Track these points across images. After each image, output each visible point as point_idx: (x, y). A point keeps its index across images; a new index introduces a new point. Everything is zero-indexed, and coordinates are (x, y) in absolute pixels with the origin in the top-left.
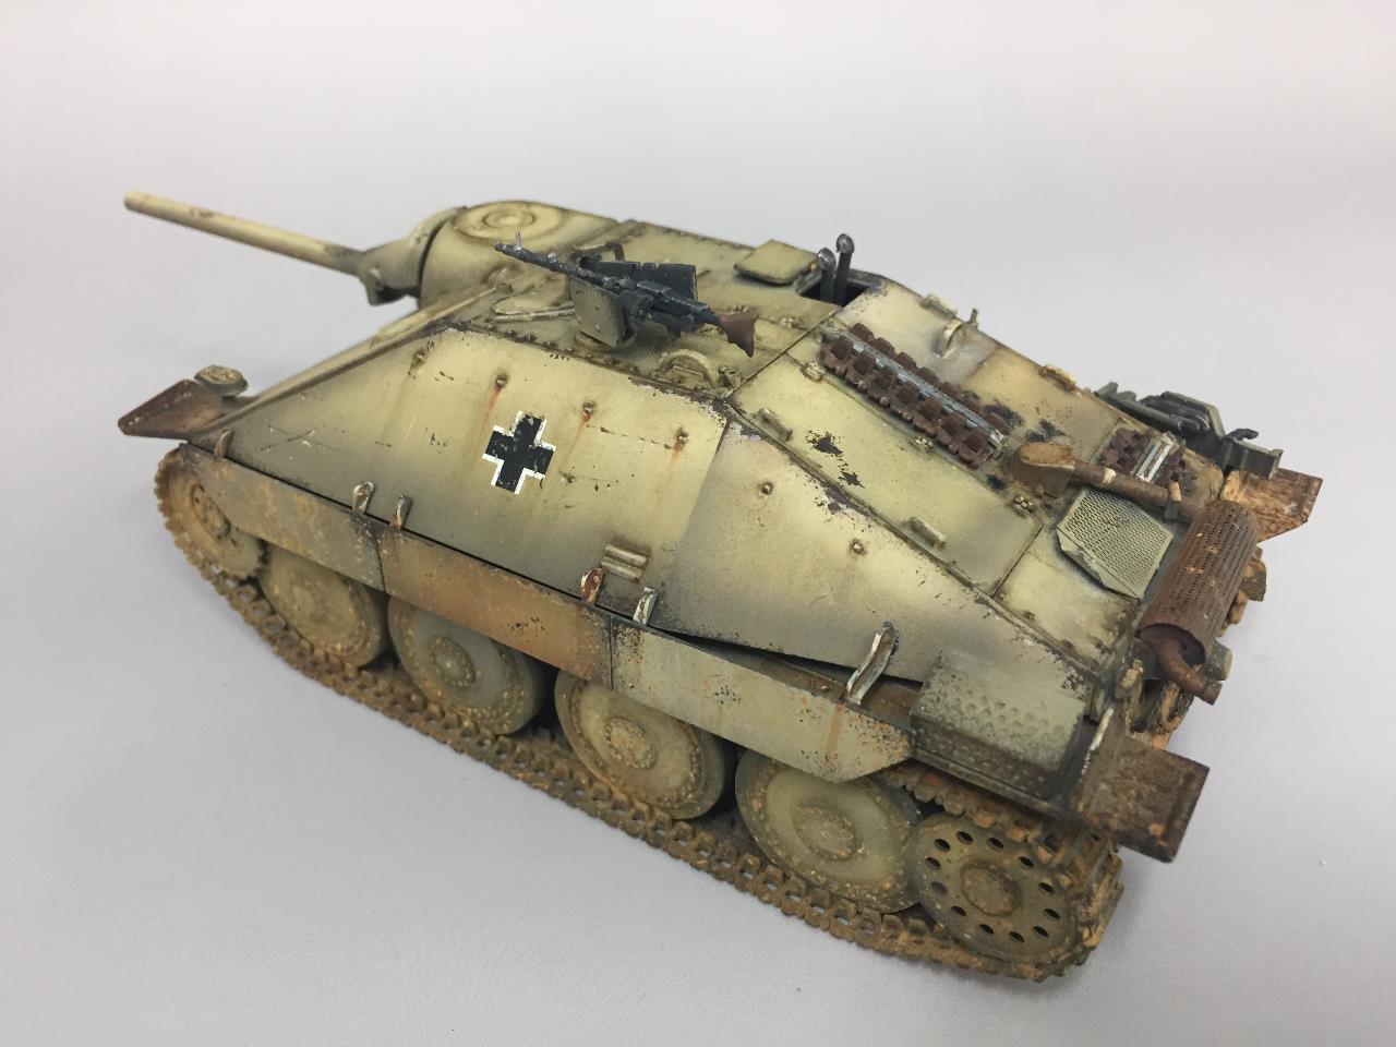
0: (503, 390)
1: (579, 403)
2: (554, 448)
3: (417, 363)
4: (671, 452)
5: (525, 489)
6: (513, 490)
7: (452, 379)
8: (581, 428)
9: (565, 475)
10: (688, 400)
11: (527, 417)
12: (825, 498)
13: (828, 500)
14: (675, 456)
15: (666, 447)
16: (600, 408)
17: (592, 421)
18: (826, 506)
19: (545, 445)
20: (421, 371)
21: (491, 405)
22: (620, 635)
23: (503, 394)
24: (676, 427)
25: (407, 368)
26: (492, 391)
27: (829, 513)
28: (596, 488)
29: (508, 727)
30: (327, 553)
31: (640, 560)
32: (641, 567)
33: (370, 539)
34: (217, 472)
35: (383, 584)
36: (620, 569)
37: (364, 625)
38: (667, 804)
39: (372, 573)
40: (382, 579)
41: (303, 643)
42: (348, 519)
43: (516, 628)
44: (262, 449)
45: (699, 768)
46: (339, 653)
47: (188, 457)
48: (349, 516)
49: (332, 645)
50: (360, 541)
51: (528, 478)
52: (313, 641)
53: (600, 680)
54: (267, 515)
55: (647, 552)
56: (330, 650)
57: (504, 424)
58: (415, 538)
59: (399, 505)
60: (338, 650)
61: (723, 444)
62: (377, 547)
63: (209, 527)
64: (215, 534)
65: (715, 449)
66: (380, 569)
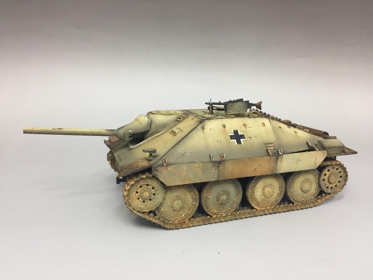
1: (242, 125)
2: (243, 134)
3: (203, 128)
5: (243, 143)
6: (241, 144)
7: (213, 129)
8: (246, 129)
10: (260, 118)
14: (265, 127)
15: (262, 126)
16: (246, 124)
17: (247, 127)
20: (205, 130)
21: (225, 131)
22: (279, 159)
23: (226, 128)
24: (261, 123)
25: (202, 131)
26: (224, 129)
28: (256, 137)
29: (234, 209)
30: (202, 178)
31: (273, 145)
32: (274, 146)
33: (217, 166)
34: (166, 170)
35: (218, 178)
36: (271, 148)
37: (194, 203)
38: (273, 203)
39: (215, 177)
40: (218, 176)
41: (170, 222)
42: (211, 164)
43: (254, 170)
44: (176, 160)
45: (281, 189)
46: (183, 218)
47: (155, 170)
48: (211, 163)
49: (181, 217)
50: (214, 168)
51: (243, 141)
52: (173, 220)
53: (273, 172)
54: (182, 176)
55: (272, 144)
56: (179, 219)
57: (231, 133)
58: (230, 160)
59: (223, 155)
60: (183, 217)
61: (270, 122)
62: (219, 167)
63: (140, 200)
64: (142, 201)
65: (270, 124)
66: (218, 174)
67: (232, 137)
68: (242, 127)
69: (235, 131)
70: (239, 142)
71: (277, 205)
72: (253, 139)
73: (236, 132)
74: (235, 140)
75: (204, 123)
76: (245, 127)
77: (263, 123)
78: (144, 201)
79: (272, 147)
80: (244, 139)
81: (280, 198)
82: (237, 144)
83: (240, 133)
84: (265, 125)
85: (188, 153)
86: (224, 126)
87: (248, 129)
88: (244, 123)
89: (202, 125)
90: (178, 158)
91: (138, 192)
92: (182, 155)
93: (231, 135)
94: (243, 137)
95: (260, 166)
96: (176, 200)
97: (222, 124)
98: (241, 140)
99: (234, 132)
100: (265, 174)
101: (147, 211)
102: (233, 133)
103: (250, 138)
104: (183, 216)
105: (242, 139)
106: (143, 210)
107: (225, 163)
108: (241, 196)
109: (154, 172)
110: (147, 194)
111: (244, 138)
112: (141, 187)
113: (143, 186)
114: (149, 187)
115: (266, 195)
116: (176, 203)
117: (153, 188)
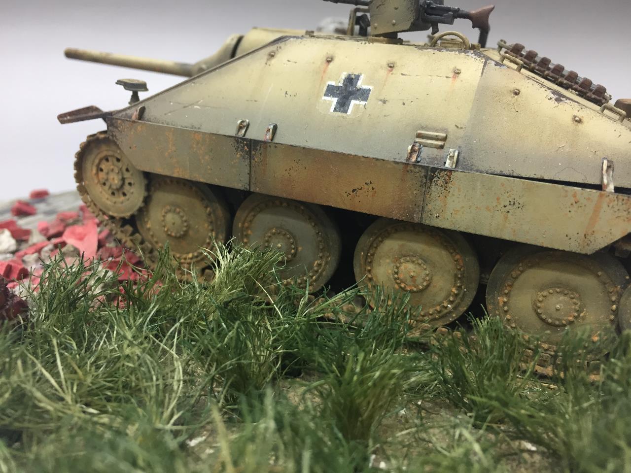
1: (384, 64)
2: (371, 87)
3: (272, 56)
4: (450, 80)
5: (354, 112)
6: (346, 112)
7: (296, 63)
8: (387, 76)
9: (381, 100)
10: (457, 53)
11: (350, 75)
12: (552, 95)
13: (555, 97)
15: (447, 77)
16: (398, 64)
17: (394, 71)
18: (553, 99)
19: (365, 87)
20: (274, 61)
21: (324, 72)
22: (435, 179)
23: (331, 65)
24: (452, 67)
25: (265, 61)
26: (325, 65)
27: (556, 103)
28: (404, 104)
31: (443, 135)
32: (443, 139)
33: (247, 153)
34: (133, 130)
35: (249, 185)
36: (431, 142)
39: (242, 179)
40: (250, 181)
43: (351, 193)
44: (165, 114)
48: (233, 139)
50: (238, 156)
51: (355, 105)
53: (412, 216)
57: (335, 80)
59: (272, 127)
60: (189, 258)
61: (485, 71)
62: (251, 158)
63: (106, 187)
64: (110, 192)
65: (480, 74)
66: (250, 174)
67: (331, 91)
68: (380, 70)
69: (353, 76)
70: (342, 106)
72: (392, 108)
73: (351, 80)
74: (335, 100)
75: (282, 44)
76: (391, 70)
77: (459, 67)
78: (113, 194)
80: (363, 103)
82: (334, 111)
83: (360, 84)
84: (462, 75)
85: (199, 106)
86: (330, 60)
87: (394, 77)
89: (273, 48)
90: (170, 112)
91: (102, 170)
92: (185, 107)
93: (333, 83)
94: (363, 95)
95: (371, 186)
96: (169, 211)
97: (327, 53)
98: (353, 102)
99: (348, 79)
101: (116, 215)
102: (342, 82)
104: (190, 255)
105: (357, 102)
106: (110, 210)
107: (269, 149)
110: (115, 180)
111: (365, 99)
112: (107, 160)
113: (110, 159)
114: (120, 164)
115: (402, 282)
116: (170, 217)
117: (127, 170)
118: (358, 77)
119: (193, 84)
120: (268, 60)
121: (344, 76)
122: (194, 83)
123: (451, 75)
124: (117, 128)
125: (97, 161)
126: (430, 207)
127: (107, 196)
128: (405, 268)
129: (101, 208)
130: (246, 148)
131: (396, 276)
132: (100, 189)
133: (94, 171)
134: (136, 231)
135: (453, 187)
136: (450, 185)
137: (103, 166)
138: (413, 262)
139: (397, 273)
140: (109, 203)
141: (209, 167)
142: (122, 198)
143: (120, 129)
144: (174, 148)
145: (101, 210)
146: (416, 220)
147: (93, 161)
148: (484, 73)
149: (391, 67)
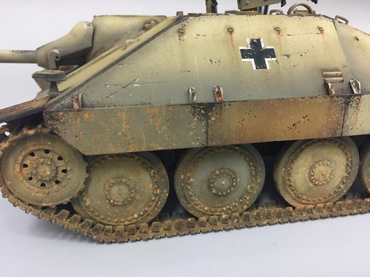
0: (233, 33)
1: (272, 29)
2: (273, 47)
3: (181, 33)
4: (320, 35)
5: (271, 66)
6: (266, 68)
7: (205, 36)
9: (285, 55)
10: (313, 17)
11: (252, 40)
14: (323, 36)
15: (317, 34)
16: (281, 28)
17: (281, 34)
19: (268, 47)
20: (185, 37)
21: (232, 40)
22: (351, 103)
23: (234, 35)
24: (316, 27)
25: (177, 38)
26: (228, 35)
28: (301, 55)
29: (247, 206)
30: (167, 139)
31: (339, 73)
32: (341, 76)
33: (204, 115)
34: (79, 119)
35: (207, 142)
36: (335, 79)
37: (158, 192)
38: (331, 197)
39: (199, 138)
40: (207, 139)
41: (107, 227)
42: (188, 109)
43: (292, 127)
44: (107, 97)
45: (351, 168)
46: (134, 221)
47: (52, 118)
48: (190, 106)
49: (129, 218)
50: (196, 119)
51: (269, 62)
52: (114, 224)
53: (335, 133)
54: (120, 133)
55: (338, 70)
56: (127, 223)
57: (244, 45)
58: (235, 102)
59: (219, 89)
60: (135, 218)
61: (336, 27)
62: (208, 118)
63: (34, 181)
64: (39, 184)
65: (335, 30)
66: (207, 132)
67: (245, 54)
68: (271, 34)
69: (255, 41)
70: (261, 64)
71: (338, 201)
72: (295, 60)
73: (256, 43)
74: (252, 60)
75: (185, 23)
76: (279, 33)
77: (320, 26)
78: (43, 185)
79: (337, 76)
80: (274, 59)
81: (345, 187)
82: (257, 68)
83: (264, 45)
84: (325, 31)
85: (137, 84)
86: (230, 31)
87: (284, 38)
88: (276, 25)
89: (179, 26)
90: (111, 94)
91: (26, 166)
92: (124, 87)
93: (244, 48)
94: (271, 53)
95: (306, 119)
96: (114, 184)
97: (226, 26)
98: (267, 60)
99: (252, 43)
100: (316, 137)
101: (50, 204)
102: (249, 46)
103: (288, 56)
104: (136, 216)
105: (269, 59)
106: (41, 202)
107: (223, 108)
108: (261, 179)
109: (49, 122)
110: (46, 171)
111: (274, 56)
112: (32, 154)
113: (36, 154)
114: (50, 155)
115: (316, 180)
116: (115, 190)
117: (60, 158)
118: (259, 40)
119: (120, 66)
120: (180, 36)
121: (248, 41)
122: (121, 64)
123: (319, 32)
124: (58, 120)
125: (20, 158)
126: (347, 123)
127: (37, 190)
128: (319, 171)
129: (31, 202)
130: (202, 111)
131: (312, 178)
132: (28, 185)
133: (18, 168)
134: (73, 212)
135: (362, 106)
136: (360, 105)
137: (27, 162)
138: (324, 164)
139: (312, 176)
140: (40, 195)
141: (166, 135)
142: (56, 187)
143: (62, 121)
144: (128, 126)
145: (30, 205)
146: (338, 135)
147: (16, 161)
148: (337, 29)
149: (278, 30)
